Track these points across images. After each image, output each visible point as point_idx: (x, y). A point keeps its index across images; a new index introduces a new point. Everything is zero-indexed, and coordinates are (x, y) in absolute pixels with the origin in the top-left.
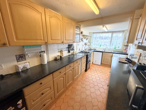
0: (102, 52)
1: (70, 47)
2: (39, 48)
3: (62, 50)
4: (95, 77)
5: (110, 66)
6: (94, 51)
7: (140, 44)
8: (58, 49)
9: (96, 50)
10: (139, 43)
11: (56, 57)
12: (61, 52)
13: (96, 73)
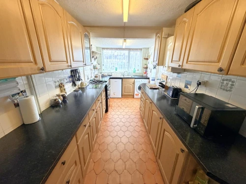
0: (122, 78)
1: (74, 75)
2: (14, 84)
3: (62, 82)
4: (122, 116)
5: (132, 96)
6: (110, 78)
7: (181, 67)
8: (55, 82)
9: (112, 77)
10: (179, 66)
11: (55, 100)
12: (61, 86)
13: (121, 111)
